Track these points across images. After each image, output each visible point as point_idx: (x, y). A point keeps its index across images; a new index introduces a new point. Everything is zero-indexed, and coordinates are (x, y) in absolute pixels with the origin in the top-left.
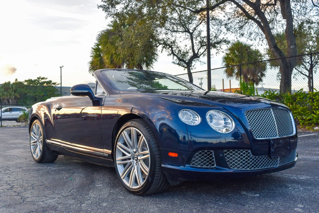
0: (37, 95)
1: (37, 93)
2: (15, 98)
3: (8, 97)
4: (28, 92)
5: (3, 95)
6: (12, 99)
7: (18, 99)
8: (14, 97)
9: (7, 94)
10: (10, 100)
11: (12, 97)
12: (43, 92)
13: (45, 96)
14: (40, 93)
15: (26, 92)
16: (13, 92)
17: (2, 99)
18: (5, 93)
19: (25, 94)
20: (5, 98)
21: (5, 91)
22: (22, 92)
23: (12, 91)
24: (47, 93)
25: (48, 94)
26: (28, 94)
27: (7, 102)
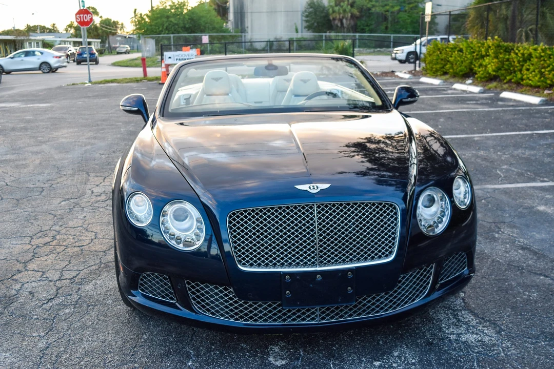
0: (388, 11)
1: (387, 7)
2: (353, 16)
3: (341, 15)
4: (373, 6)
5: (334, 12)
6: (347, 19)
7: (357, 18)
8: (349, 15)
9: (339, 10)
10: (344, 21)
11: (346, 16)
12: (397, 6)
13: (401, 13)
14: (393, 7)
15: (369, 6)
16: (349, 7)
17: (331, 18)
18: (337, 9)
19: (369, 9)
20: (336, 17)
21: (336, 5)
22: (363, 6)
23: (348, 4)
24: (405, 7)
25: (407, 8)
26: (373, 9)
27: (339, 25)
